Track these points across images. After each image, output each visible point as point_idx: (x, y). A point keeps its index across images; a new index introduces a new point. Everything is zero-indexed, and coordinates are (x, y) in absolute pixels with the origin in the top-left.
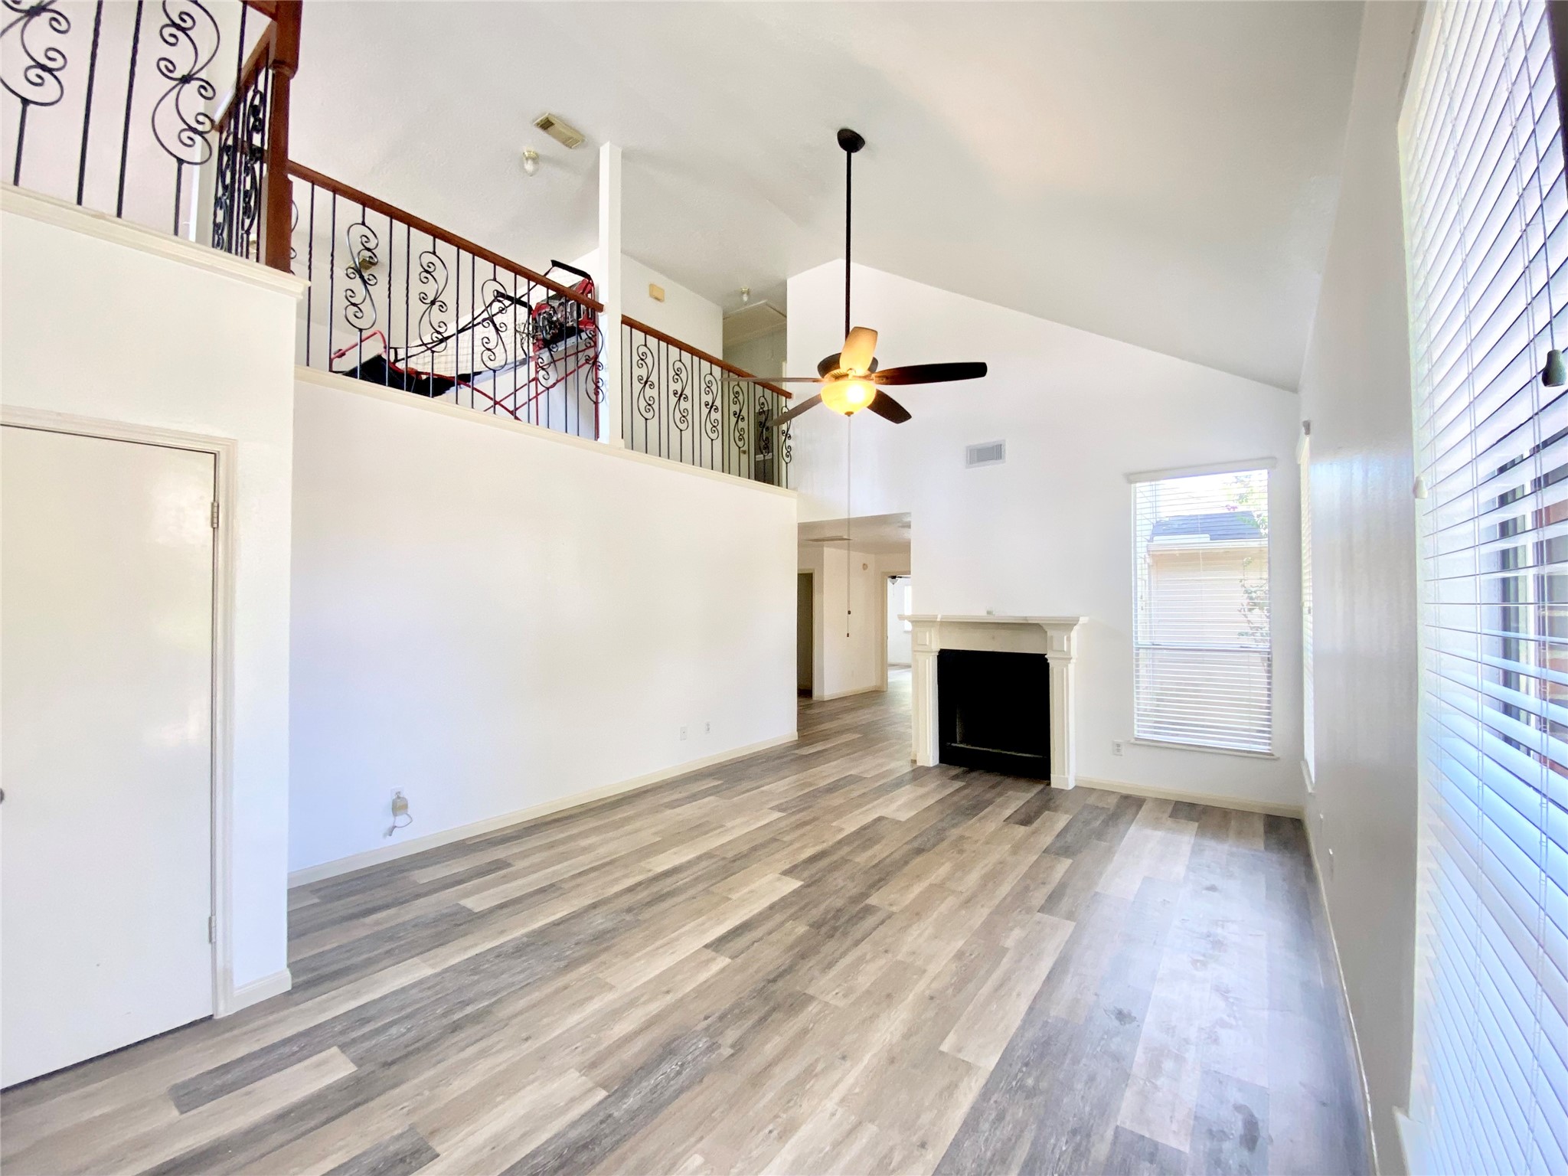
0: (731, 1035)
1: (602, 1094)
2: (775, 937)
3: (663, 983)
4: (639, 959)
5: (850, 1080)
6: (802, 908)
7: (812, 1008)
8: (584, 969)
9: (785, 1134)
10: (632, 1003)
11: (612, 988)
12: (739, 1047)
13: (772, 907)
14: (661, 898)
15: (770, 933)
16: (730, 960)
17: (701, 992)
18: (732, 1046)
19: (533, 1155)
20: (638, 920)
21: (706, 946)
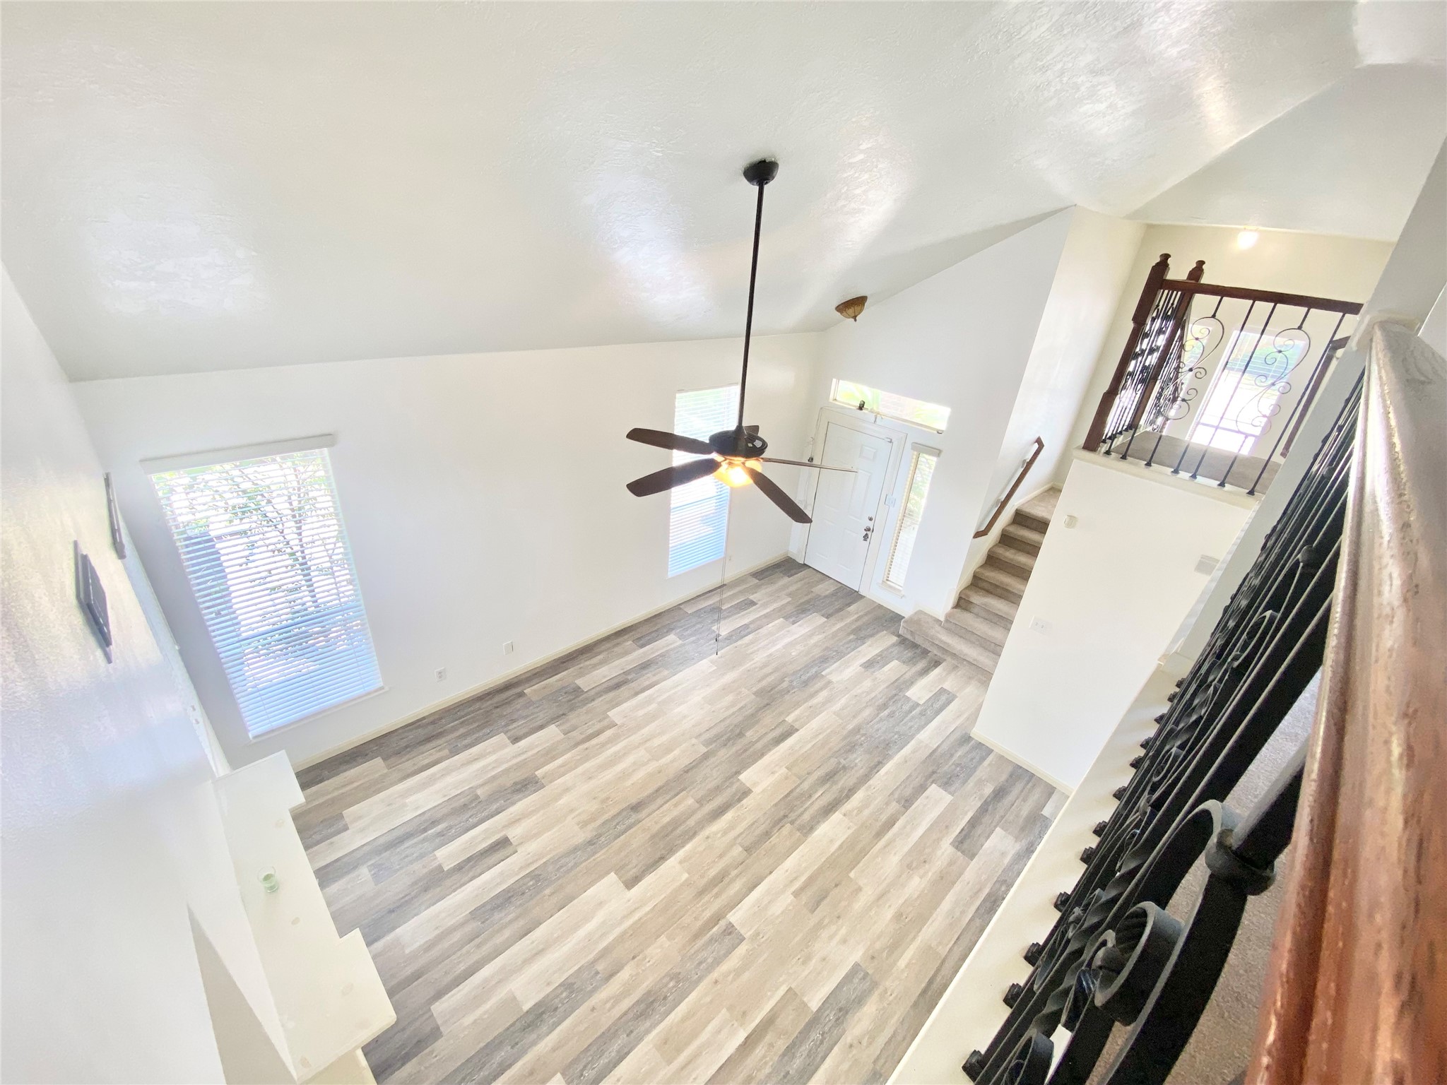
0: (785, 685)
1: (823, 673)
2: (763, 731)
3: (814, 712)
4: (828, 728)
5: (748, 665)
6: (745, 751)
7: (754, 689)
8: (850, 727)
9: (771, 655)
10: (824, 704)
11: (834, 713)
12: (782, 680)
13: (763, 755)
14: (830, 777)
15: (766, 733)
16: (787, 719)
17: (797, 705)
18: (784, 681)
19: (835, 662)
20: (836, 758)
21: (797, 730)
